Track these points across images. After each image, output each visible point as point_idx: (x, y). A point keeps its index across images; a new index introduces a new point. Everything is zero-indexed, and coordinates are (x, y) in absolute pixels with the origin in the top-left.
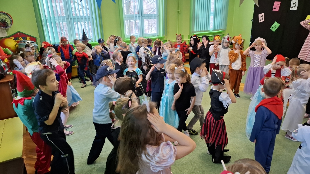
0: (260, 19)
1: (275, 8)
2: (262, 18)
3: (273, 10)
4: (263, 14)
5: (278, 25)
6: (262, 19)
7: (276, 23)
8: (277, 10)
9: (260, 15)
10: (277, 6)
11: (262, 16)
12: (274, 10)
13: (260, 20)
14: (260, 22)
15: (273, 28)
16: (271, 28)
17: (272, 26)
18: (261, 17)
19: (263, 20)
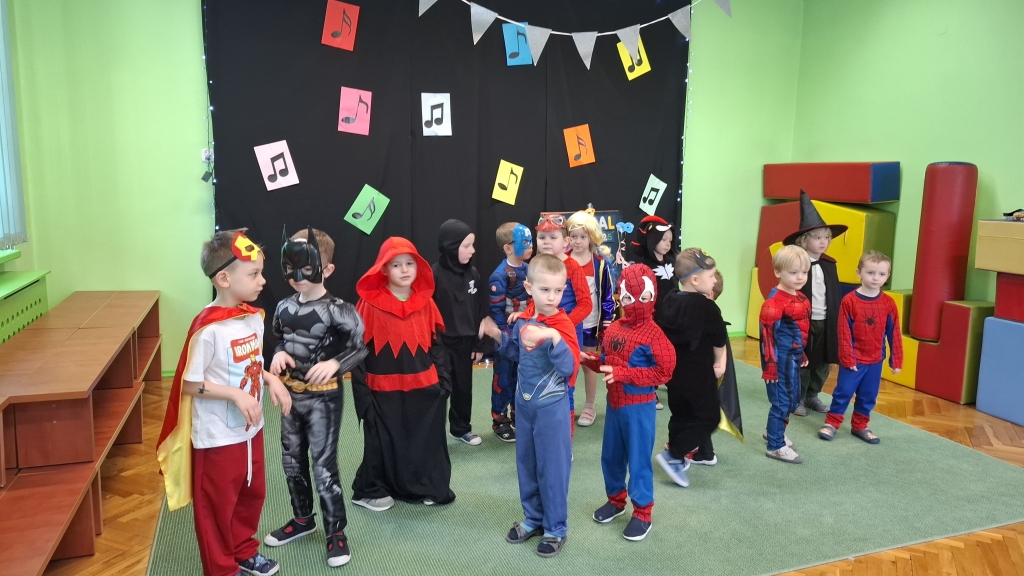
1: (347, 120)
3: (340, 129)
4: (282, 146)
6: (284, 172)
7: (367, 193)
8: (362, 127)
9: (264, 153)
10: (355, 111)
11: (281, 155)
12: (342, 127)
13: (273, 178)
15: (356, 216)
16: (348, 218)
18: (274, 160)
19: (292, 179)
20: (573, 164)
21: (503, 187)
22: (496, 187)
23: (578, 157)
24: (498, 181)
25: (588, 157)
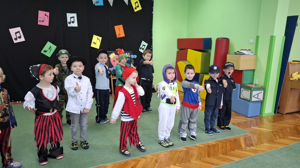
0: (14, 37)
1: (41, 21)
2: (18, 35)
4: (19, 29)
5: (54, 47)
6: (20, 37)
7: (49, 44)
8: (46, 23)
9: (12, 31)
10: (44, 18)
11: (19, 32)
12: (39, 23)
13: (16, 39)
14: (15, 42)
15: (45, 51)
16: (42, 52)
17: (44, 49)
18: (16, 33)
19: (23, 39)
20: (118, 37)
22: (92, 43)
25: (122, 35)
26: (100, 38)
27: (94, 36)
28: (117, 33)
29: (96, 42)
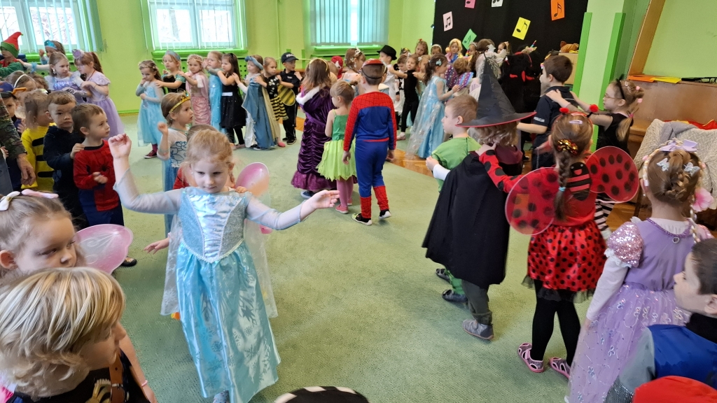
1: (468, 3)
2: (449, 21)
3: (466, 6)
4: (450, 14)
5: (474, 36)
6: (450, 24)
7: (470, 32)
8: (472, 5)
9: (445, 17)
11: (450, 18)
13: (446, 26)
17: (465, 39)
18: (447, 19)
20: (553, 18)
21: (519, 31)
22: (515, 30)
23: (556, 15)
24: (516, 28)
25: (561, 15)
26: (528, 22)
27: (520, 19)
28: (553, 13)
29: (522, 28)
